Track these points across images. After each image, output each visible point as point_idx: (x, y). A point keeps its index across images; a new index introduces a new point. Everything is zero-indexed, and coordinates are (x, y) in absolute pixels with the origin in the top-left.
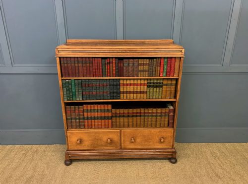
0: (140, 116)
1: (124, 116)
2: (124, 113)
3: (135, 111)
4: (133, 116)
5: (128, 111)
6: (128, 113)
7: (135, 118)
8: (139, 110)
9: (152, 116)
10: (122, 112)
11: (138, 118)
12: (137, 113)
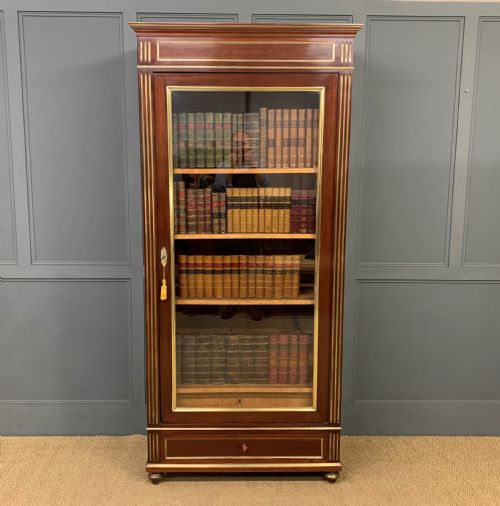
0: (239, 272)
1: (204, 272)
2: (204, 265)
3: (228, 259)
4: (223, 272)
5: (213, 259)
6: (213, 265)
7: (227, 277)
8: (235, 259)
9: (264, 272)
10: (201, 262)
11: (236, 276)
12: (232, 265)
